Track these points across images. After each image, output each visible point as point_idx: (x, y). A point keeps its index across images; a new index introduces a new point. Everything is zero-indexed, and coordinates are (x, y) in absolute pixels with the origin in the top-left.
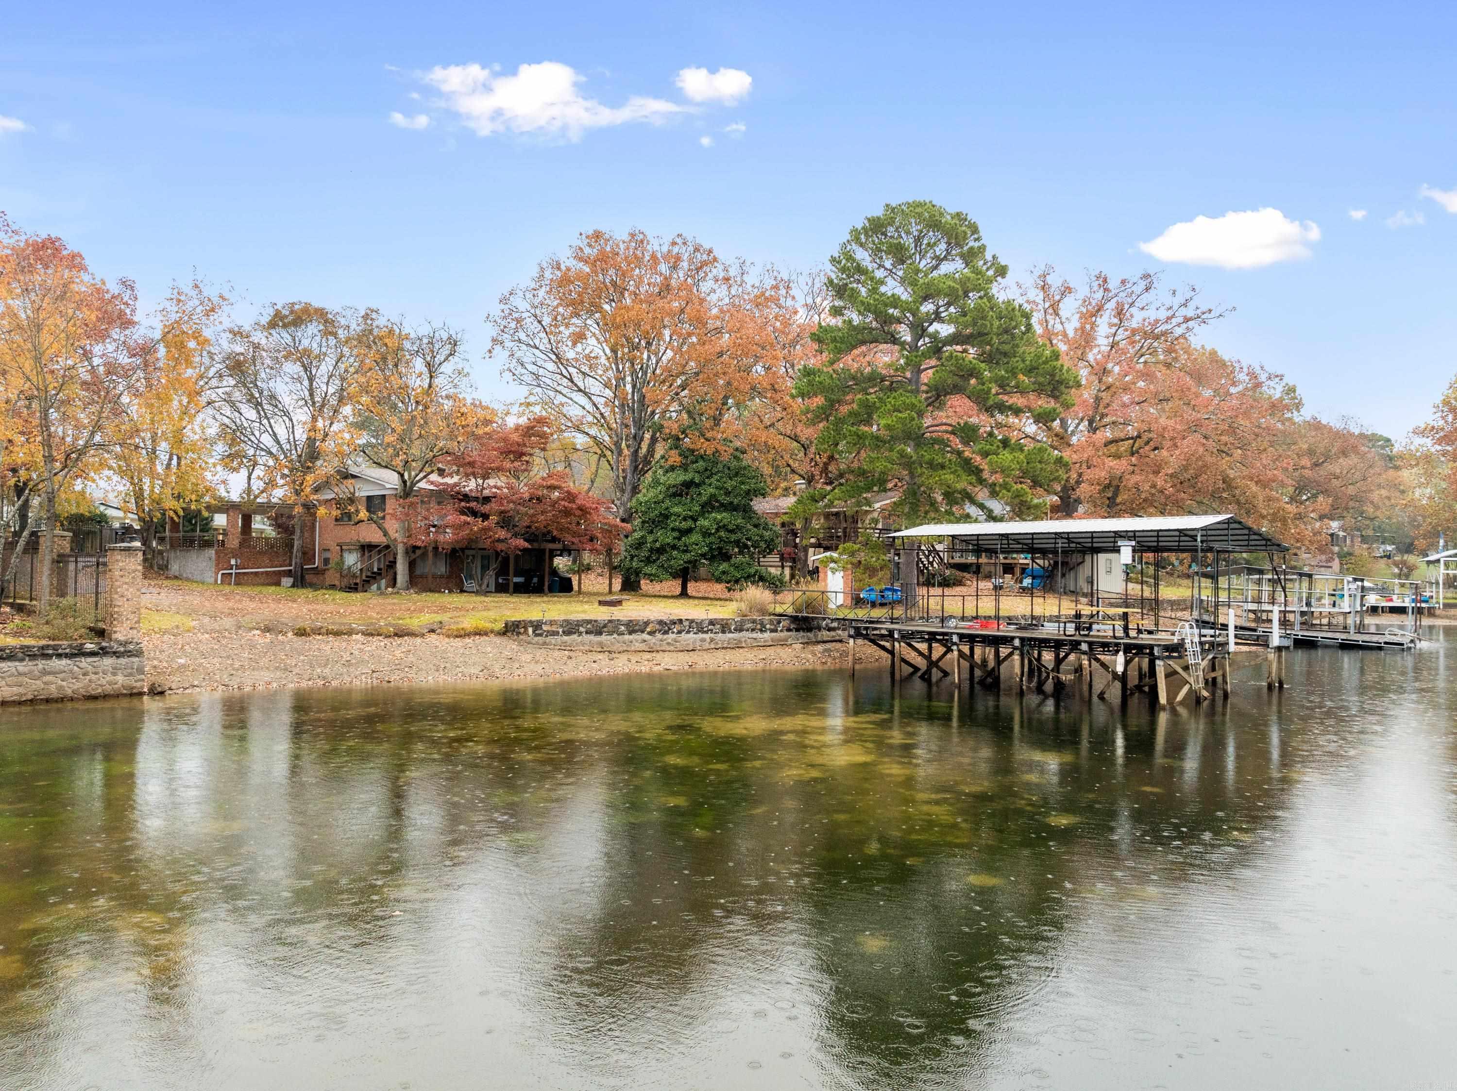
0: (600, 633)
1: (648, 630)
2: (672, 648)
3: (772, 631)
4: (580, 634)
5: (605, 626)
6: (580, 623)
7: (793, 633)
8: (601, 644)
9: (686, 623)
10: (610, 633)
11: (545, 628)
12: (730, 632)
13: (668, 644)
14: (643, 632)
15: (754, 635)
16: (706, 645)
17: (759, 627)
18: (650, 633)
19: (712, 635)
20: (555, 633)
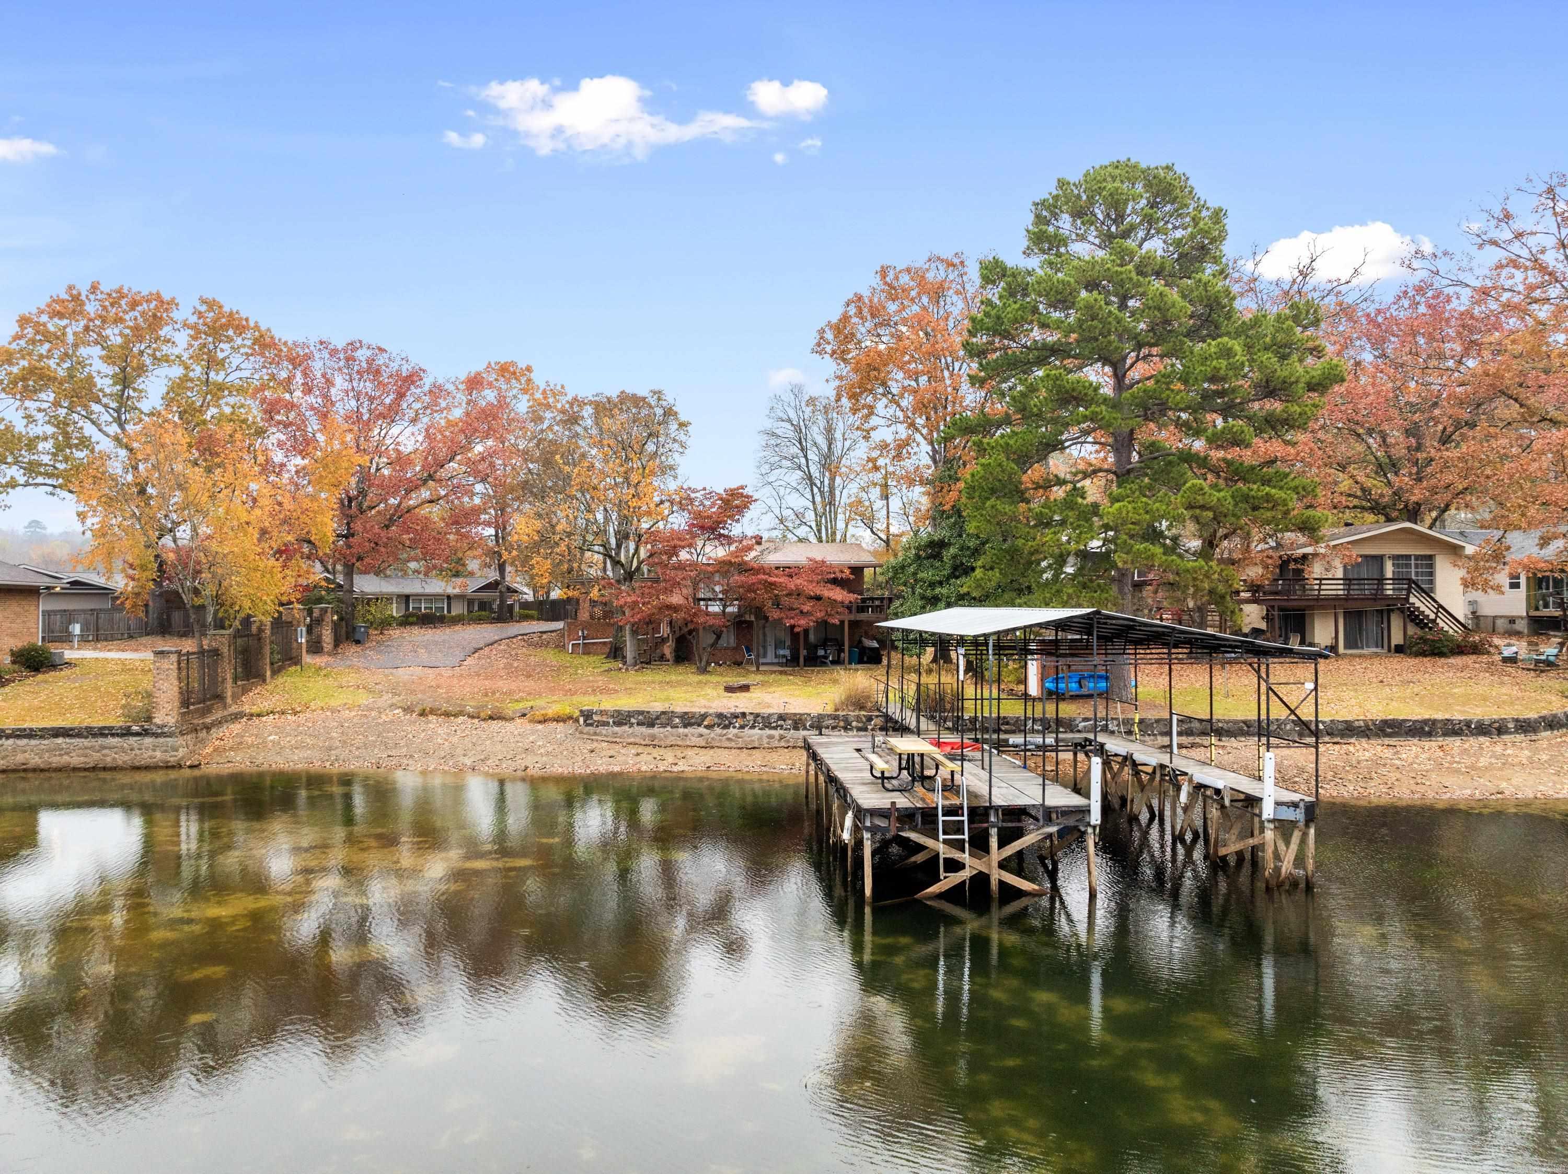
0: (651, 725)
1: (706, 723)
2: (733, 744)
4: (631, 725)
5: (658, 718)
6: (630, 714)
8: (653, 738)
9: (751, 718)
10: (664, 726)
11: (595, 718)
12: (805, 728)
13: (729, 739)
14: (699, 725)
16: (776, 744)
17: (842, 724)
18: (707, 727)
19: (782, 732)
20: (607, 724)
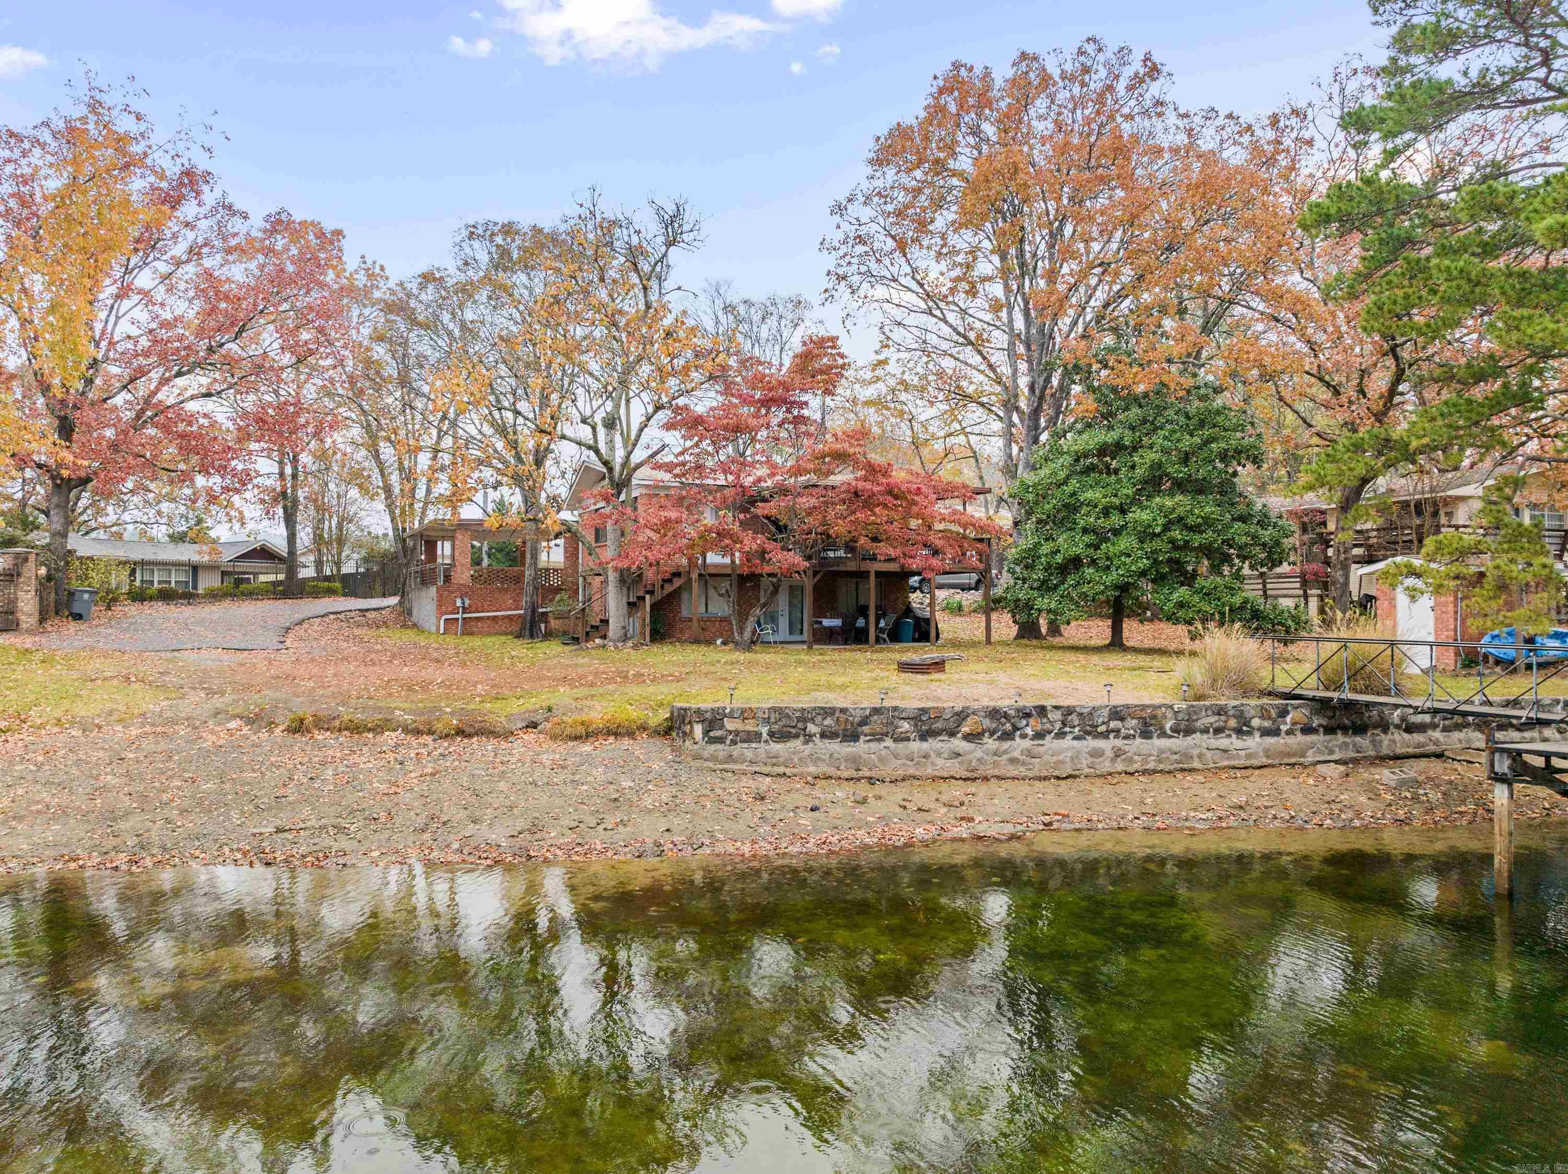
0: (852, 736)
1: (965, 729)
2: (1021, 771)
3: (1266, 732)
4: (809, 738)
5: (864, 722)
6: (805, 716)
7: (1319, 738)
8: (855, 762)
9: (1056, 716)
10: (878, 737)
11: (729, 725)
12: (1163, 734)
13: (1013, 761)
14: (952, 734)
15: (1223, 742)
16: (1105, 766)
17: (1233, 723)
18: (968, 737)
19: (1119, 743)
20: (752, 737)
